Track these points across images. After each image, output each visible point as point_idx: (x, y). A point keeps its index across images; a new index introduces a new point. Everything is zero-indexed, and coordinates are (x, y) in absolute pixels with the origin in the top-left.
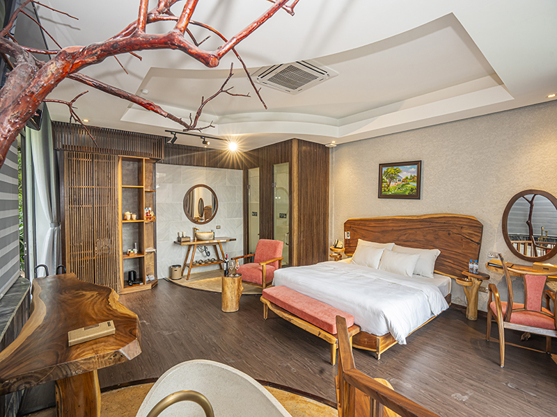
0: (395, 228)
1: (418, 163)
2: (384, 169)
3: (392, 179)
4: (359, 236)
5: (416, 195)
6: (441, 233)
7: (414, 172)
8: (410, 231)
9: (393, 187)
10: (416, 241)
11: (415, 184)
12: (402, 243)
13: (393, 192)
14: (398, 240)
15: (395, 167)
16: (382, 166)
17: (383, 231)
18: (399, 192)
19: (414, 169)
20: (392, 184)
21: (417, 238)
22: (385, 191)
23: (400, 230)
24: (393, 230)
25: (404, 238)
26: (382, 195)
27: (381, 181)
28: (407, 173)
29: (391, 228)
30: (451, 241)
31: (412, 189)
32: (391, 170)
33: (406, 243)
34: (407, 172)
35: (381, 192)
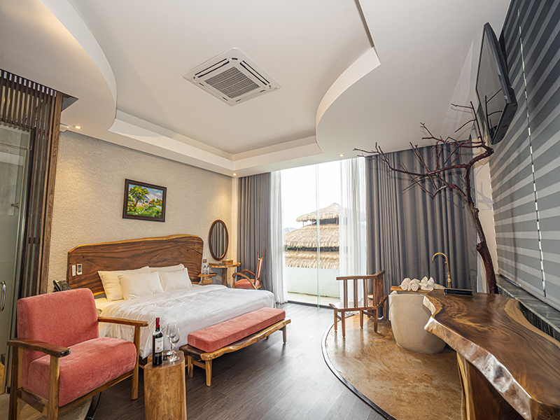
0: (146, 251)
1: (164, 189)
2: (131, 187)
3: (139, 198)
4: (99, 268)
5: (161, 217)
6: (183, 250)
7: (160, 196)
8: (159, 252)
9: (140, 207)
10: (165, 260)
11: (161, 208)
12: (153, 265)
13: (139, 212)
14: (149, 262)
15: (143, 188)
16: (128, 182)
17: (133, 256)
18: (146, 213)
19: (160, 193)
20: (139, 204)
21: (167, 258)
22: (130, 210)
23: (152, 252)
24: (144, 253)
25: (155, 259)
26: (126, 215)
27: (126, 199)
28: (153, 196)
29: (143, 251)
30: (189, 255)
31: (158, 212)
32: (139, 189)
33: (157, 264)
34: (155, 195)
35: (126, 211)
